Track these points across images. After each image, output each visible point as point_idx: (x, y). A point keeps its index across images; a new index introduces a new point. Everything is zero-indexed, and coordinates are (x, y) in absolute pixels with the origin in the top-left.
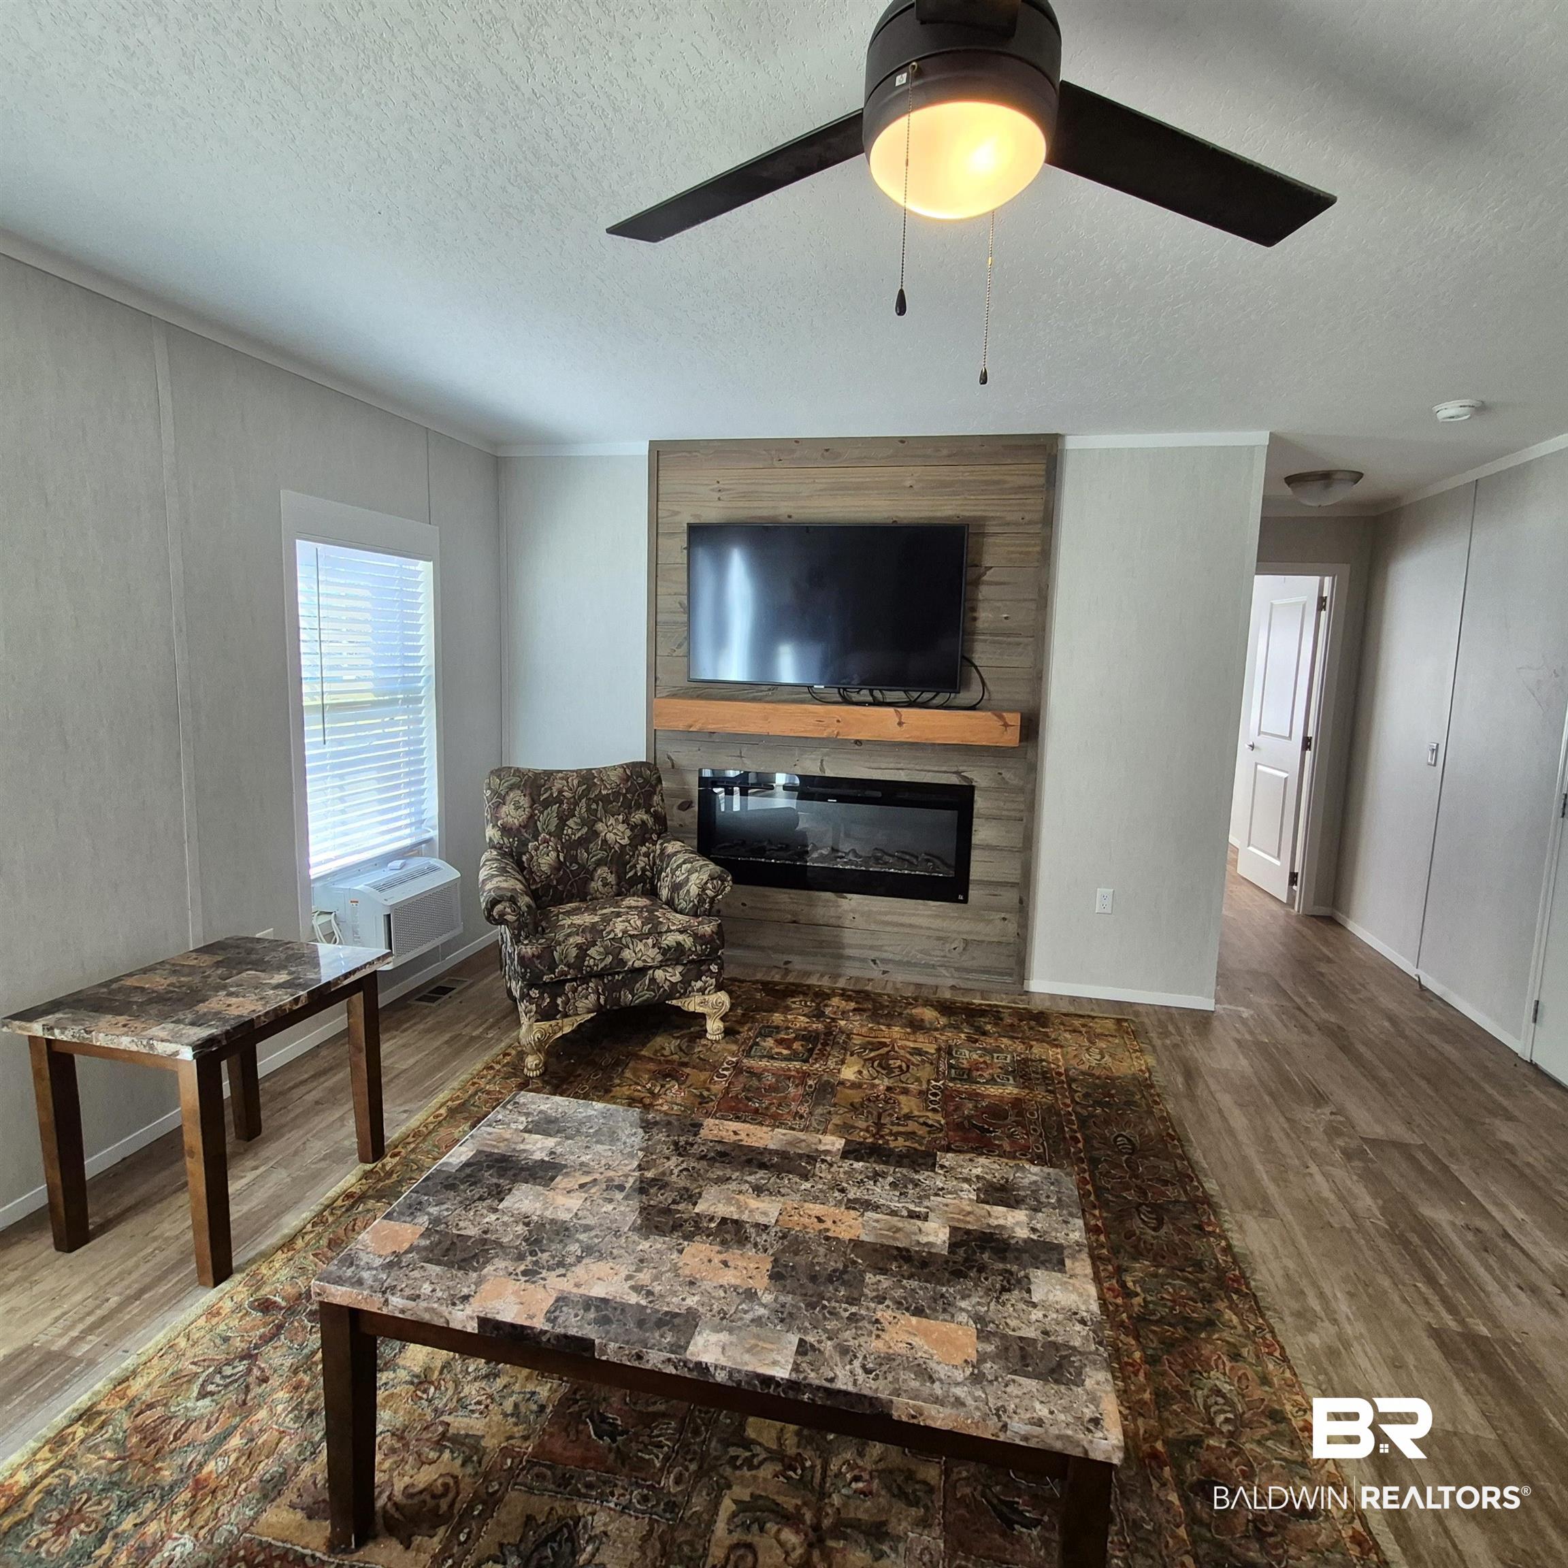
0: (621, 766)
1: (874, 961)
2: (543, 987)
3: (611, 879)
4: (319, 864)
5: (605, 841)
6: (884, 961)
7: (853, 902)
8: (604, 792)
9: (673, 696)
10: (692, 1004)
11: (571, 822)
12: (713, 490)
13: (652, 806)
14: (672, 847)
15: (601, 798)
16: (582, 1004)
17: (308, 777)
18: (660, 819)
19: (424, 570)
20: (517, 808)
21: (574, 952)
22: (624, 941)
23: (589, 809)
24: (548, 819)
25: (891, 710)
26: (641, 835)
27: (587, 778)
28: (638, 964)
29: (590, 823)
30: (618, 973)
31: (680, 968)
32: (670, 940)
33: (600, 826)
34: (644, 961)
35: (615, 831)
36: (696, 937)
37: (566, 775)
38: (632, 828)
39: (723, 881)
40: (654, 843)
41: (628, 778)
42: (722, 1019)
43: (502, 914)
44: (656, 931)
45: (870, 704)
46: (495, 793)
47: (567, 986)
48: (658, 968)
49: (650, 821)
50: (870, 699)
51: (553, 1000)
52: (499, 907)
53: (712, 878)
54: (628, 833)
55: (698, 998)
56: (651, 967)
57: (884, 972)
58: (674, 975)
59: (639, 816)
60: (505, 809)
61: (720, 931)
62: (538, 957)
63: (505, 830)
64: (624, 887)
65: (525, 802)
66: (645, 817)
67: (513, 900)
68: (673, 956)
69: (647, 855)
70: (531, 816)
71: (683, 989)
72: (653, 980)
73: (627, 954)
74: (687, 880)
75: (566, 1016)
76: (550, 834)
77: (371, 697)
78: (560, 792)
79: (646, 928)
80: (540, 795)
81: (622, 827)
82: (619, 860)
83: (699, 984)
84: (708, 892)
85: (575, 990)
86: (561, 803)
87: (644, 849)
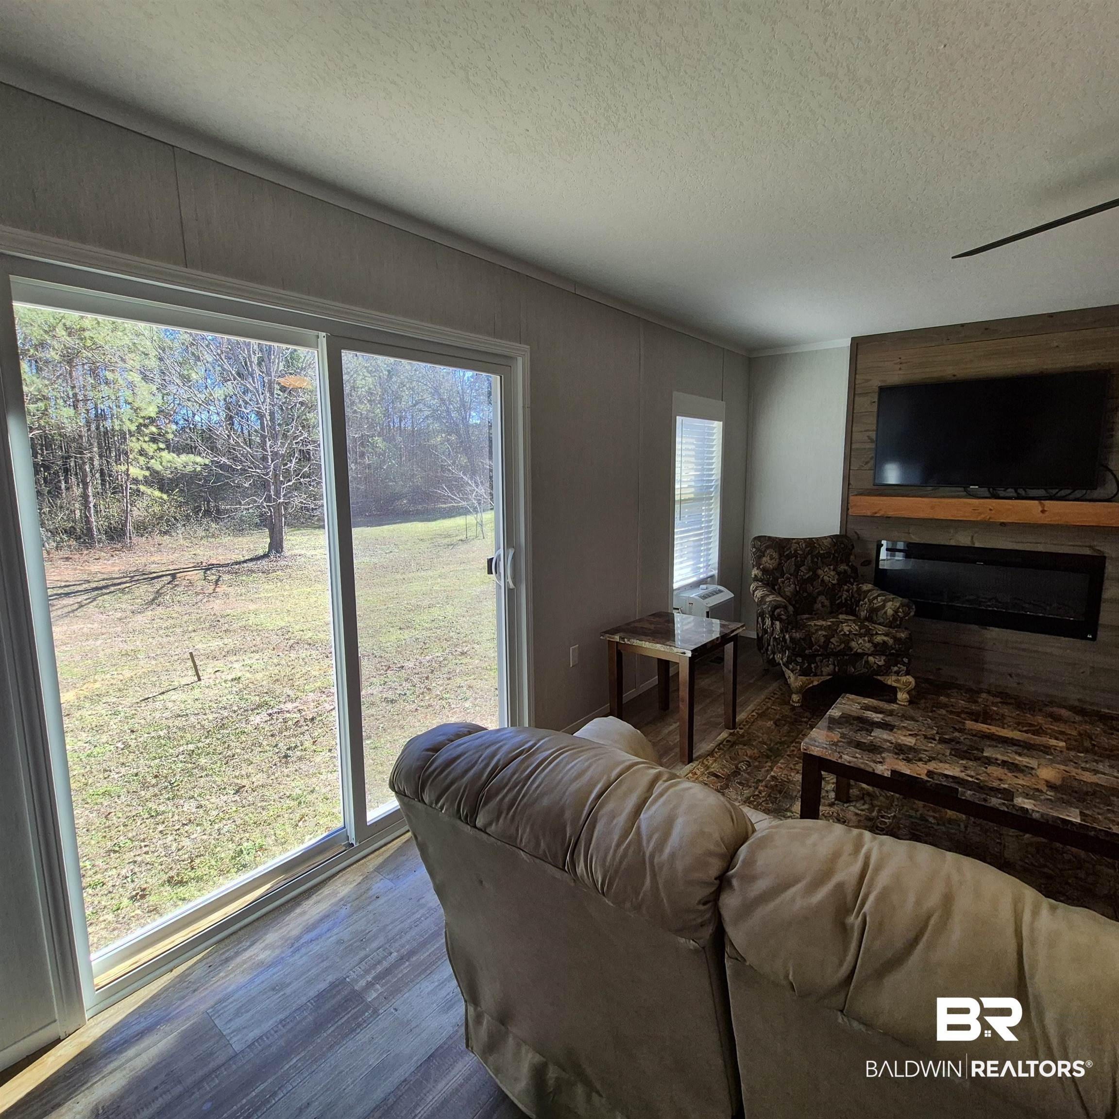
0: (830, 537)
1: (1010, 675)
2: (804, 657)
3: (827, 603)
4: (677, 582)
5: (823, 581)
6: (1018, 675)
7: (994, 634)
8: (821, 552)
9: (861, 494)
10: (891, 681)
11: (802, 568)
12: (895, 364)
13: (849, 562)
14: (866, 587)
15: (819, 555)
16: (825, 670)
17: (675, 537)
18: (854, 569)
19: (717, 426)
20: (771, 559)
21: (822, 639)
22: (851, 636)
23: (812, 562)
24: (789, 565)
25: (1036, 502)
26: (844, 578)
27: (811, 543)
28: (859, 651)
29: (814, 570)
30: (847, 655)
31: (883, 658)
32: (879, 639)
33: (820, 572)
34: (863, 650)
35: (828, 575)
36: (894, 638)
37: (798, 541)
38: (839, 574)
39: (910, 608)
40: (852, 584)
41: (835, 544)
42: (908, 693)
43: (779, 615)
44: (869, 633)
45: (1016, 498)
46: (758, 550)
47: (818, 659)
48: (871, 655)
49: (849, 570)
50: (1015, 495)
51: (810, 665)
52: (778, 611)
53: (902, 605)
54: (837, 577)
55: (894, 678)
56: (866, 654)
57: (1019, 684)
58: (880, 661)
59: (843, 567)
60: (764, 559)
61: (910, 638)
62: (803, 639)
63: (765, 571)
64: (836, 608)
65: (775, 555)
66: (846, 568)
67: (785, 607)
68: (880, 649)
69: (848, 591)
70: (780, 564)
71: (886, 670)
72: (867, 662)
73: (853, 644)
74: (884, 606)
75: (815, 675)
76: (791, 575)
77: (692, 496)
78: (796, 551)
79: (863, 631)
80: (784, 552)
81: (832, 573)
82: (832, 592)
83: (896, 669)
84: (900, 614)
85: (821, 662)
86: (797, 557)
87: (846, 587)
